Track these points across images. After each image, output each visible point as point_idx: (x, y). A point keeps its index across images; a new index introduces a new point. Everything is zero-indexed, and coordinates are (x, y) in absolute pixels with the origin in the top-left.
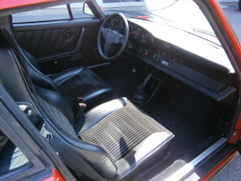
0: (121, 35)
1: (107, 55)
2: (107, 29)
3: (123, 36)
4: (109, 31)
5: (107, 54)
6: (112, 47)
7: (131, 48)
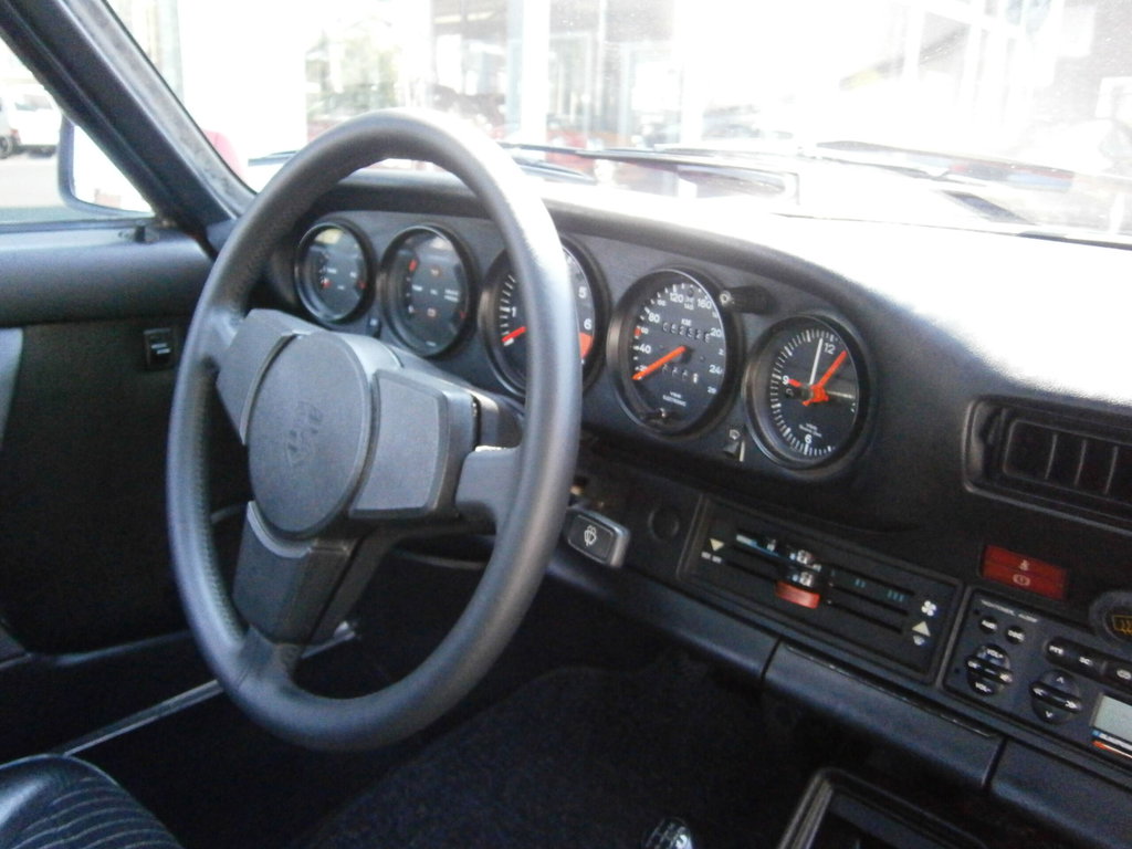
0: (462, 395)
1: (280, 656)
2: (272, 323)
3: (488, 401)
4: (288, 341)
5: (278, 649)
6: (345, 549)
7: (616, 558)
